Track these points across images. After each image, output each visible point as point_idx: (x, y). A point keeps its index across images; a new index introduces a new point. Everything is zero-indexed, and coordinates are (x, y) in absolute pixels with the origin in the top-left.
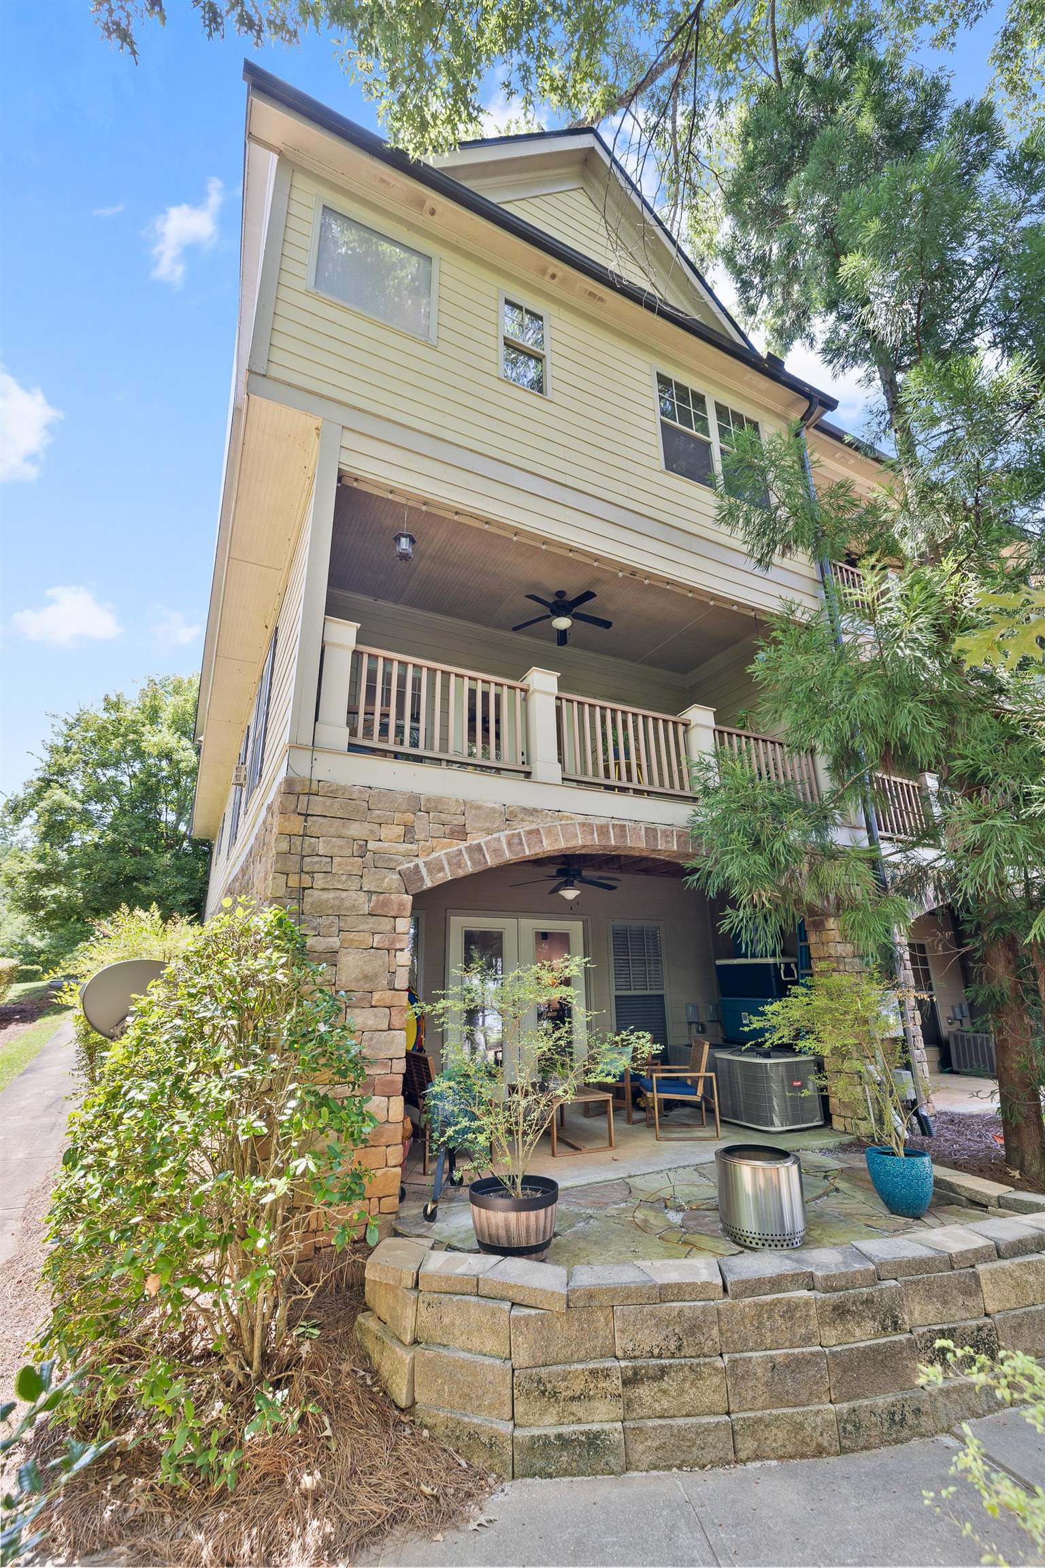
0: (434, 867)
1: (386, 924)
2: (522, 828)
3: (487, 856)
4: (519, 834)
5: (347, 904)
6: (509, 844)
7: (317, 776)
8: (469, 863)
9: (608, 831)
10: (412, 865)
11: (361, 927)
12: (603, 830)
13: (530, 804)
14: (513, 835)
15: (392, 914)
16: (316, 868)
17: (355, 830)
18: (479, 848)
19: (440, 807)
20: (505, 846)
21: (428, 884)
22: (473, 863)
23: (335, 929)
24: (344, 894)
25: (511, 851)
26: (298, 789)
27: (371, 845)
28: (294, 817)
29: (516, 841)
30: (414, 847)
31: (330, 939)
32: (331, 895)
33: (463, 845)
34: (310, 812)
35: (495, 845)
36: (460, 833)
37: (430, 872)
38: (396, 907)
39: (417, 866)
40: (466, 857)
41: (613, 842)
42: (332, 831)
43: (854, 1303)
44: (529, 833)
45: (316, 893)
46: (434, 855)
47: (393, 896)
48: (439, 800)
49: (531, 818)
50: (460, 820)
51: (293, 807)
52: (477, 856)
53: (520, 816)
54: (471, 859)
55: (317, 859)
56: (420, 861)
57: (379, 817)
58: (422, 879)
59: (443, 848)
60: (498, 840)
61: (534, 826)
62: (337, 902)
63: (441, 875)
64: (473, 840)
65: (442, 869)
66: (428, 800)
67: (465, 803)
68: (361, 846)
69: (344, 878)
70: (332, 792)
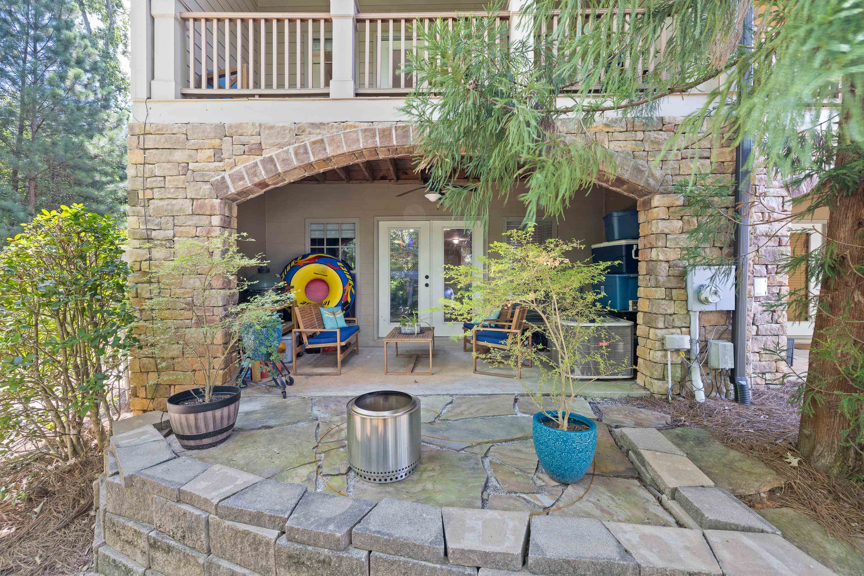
0: (238, 178)
1: (204, 221)
2: (308, 140)
3: (278, 166)
4: (305, 146)
5: (177, 208)
6: (296, 154)
7: (151, 120)
8: (263, 173)
9: (390, 134)
10: (219, 178)
11: (189, 223)
12: (385, 133)
13: (317, 120)
14: (299, 147)
15: (208, 213)
16: (154, 185)
17: (179, 156)
18: (271, 160)
19: (240, 132)
20: (293, 156)
21: (232, 190)
22: (267, 172)
23: (170, 225)
24: (174, 202)
25: (297, 160)
26: (137, 131)
27: (191, 166)
28: (137, 151)
29: (302, 151)
30: (221, 164)
31: (167, 232)
32: (166, 202)
33: (258, 159)
34: (146, 147)
35: (284, 156)
36: (259, 149)
37: (233, 182)
38: (209, 208)
39: (223, 178)
40: (261, 168)
41: (395, 143)
42: (163, 158)
44: (314, 143)
45: (156, 201)
46: (237, 168)
47: (206, 201)
48: (240, 125)
49: (318, 131)
50: (255, 140)
51: (135, 144)
52: (269, 166)
53: (308, 130)
54: (264, 168)
55: (154, 179)
56: (226, 175)
57: (194, 144)
58: (227, 187)
59: (243, 163)
60: (287, 152)
61: (320, 137)
62: (170, 207)
63: (241, 183)
64: (266, 154)
65: (242, 178)
66: (230, 127)
67: (260, 125)
68: (183, 167)
69: (172, 190)
70: (159, 130)
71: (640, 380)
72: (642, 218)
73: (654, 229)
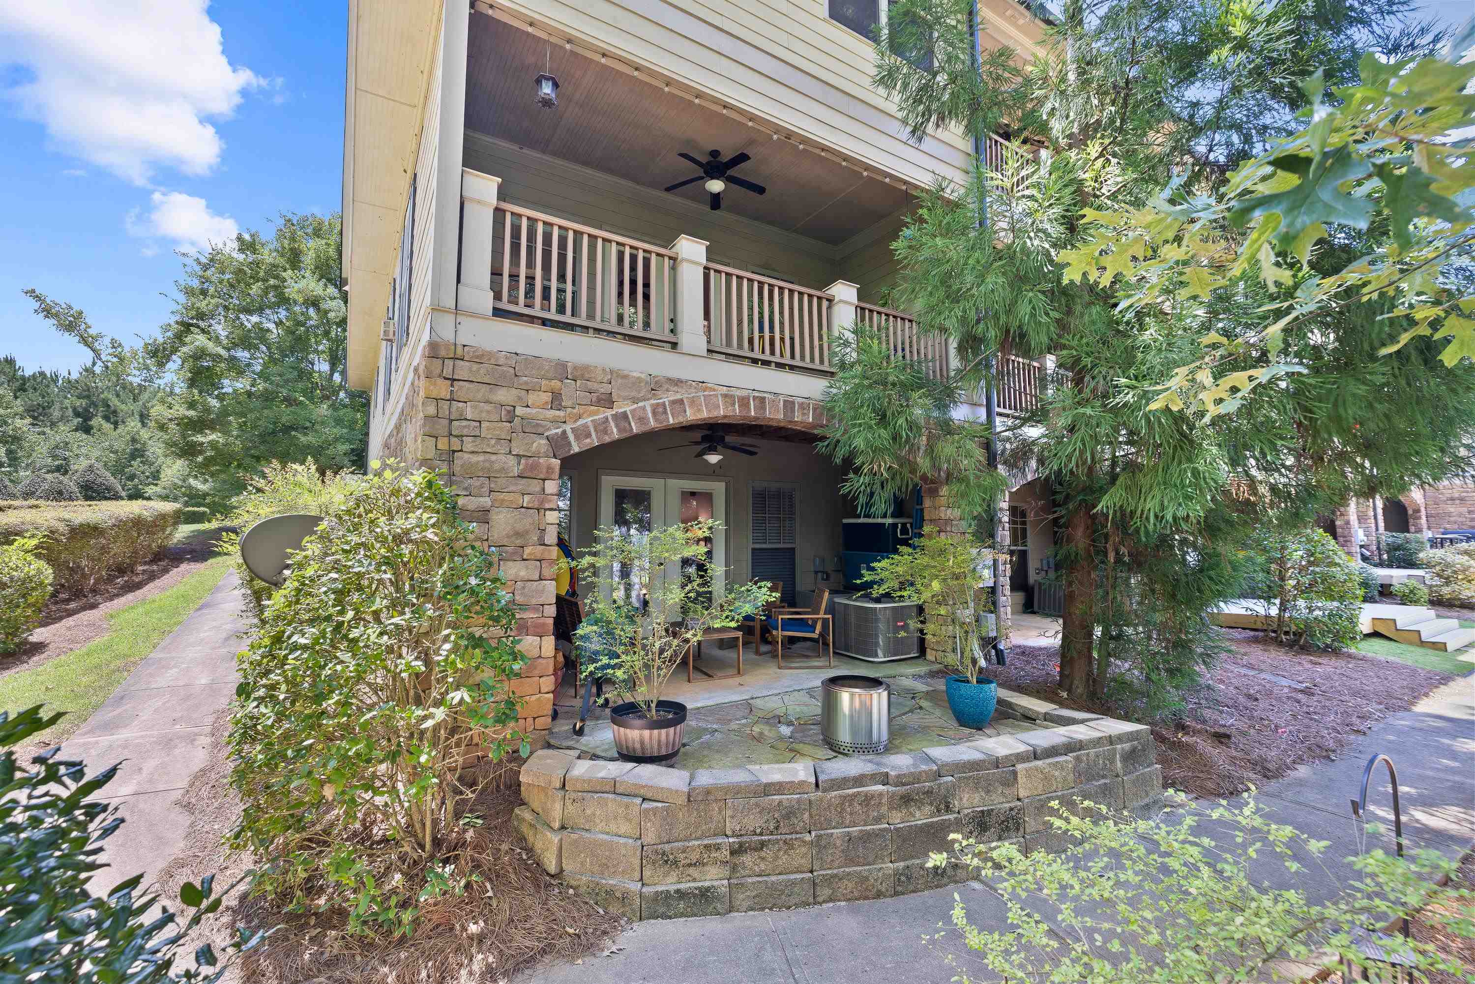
0: (582, 433)
1: (535, 486)
2: (667, 398)
3: (633, 424)
4: (664, 404)
5: (497, 466)
6: (654, 413)
7: (461, 340)
8: (615, 430)
9: (749, 403)
10: (559, 431)
11: (511, 488)
12: (744, 402)
13: (674, 374)
14: (658, 404)
15: (542, 476)
16: (465, 431)
17: (503, 395)
18: (625, 416)
19: (587, 376)
20: (650, 415)
21: (576, 449)
22: (620, 430)
23: (486, 489)
24: (493, 458)
25: (656, 420)
26: (443, 353)
27: (519, 411)
28: (440, 381)
29: (661, 410)
30: (561, 413)
31: (481, 499)
32: (481, 458)
33: (609, 413)
34: (456, 377)
35: (640, 413)
36: (607, 401)
37: (577, 438)
38: (545, 470)
39: (564, 432)
40: (612, 424)
41: (753, 414)
42: (479, 396)
43: (918, 794)
44: (673, 402)
45: (466, 456)
46: (581, 422)
47: (541, 460)
48: (586, 368)
49: (675, 389)
50: (605, 388)
51: (438, 371)
52: (624, 424)
53: (666, 386)
54: (617, 426)
55: (464, 423)
56: (568, 428)
57: (526, 383)
58: (569, 444)
59: (590, 416)
60: (644, 408)
61: (679, 397)
62: (487, 465)
63: (588, 441)
64: (619, 408)
65: (589, 435)
66: (575, 368)
67: (611, 372)
68: (509, 412)
69: (493, 442)
70: (477, 357)
71: (930, 655)
72: (927, 503)
73: (943, 516)
